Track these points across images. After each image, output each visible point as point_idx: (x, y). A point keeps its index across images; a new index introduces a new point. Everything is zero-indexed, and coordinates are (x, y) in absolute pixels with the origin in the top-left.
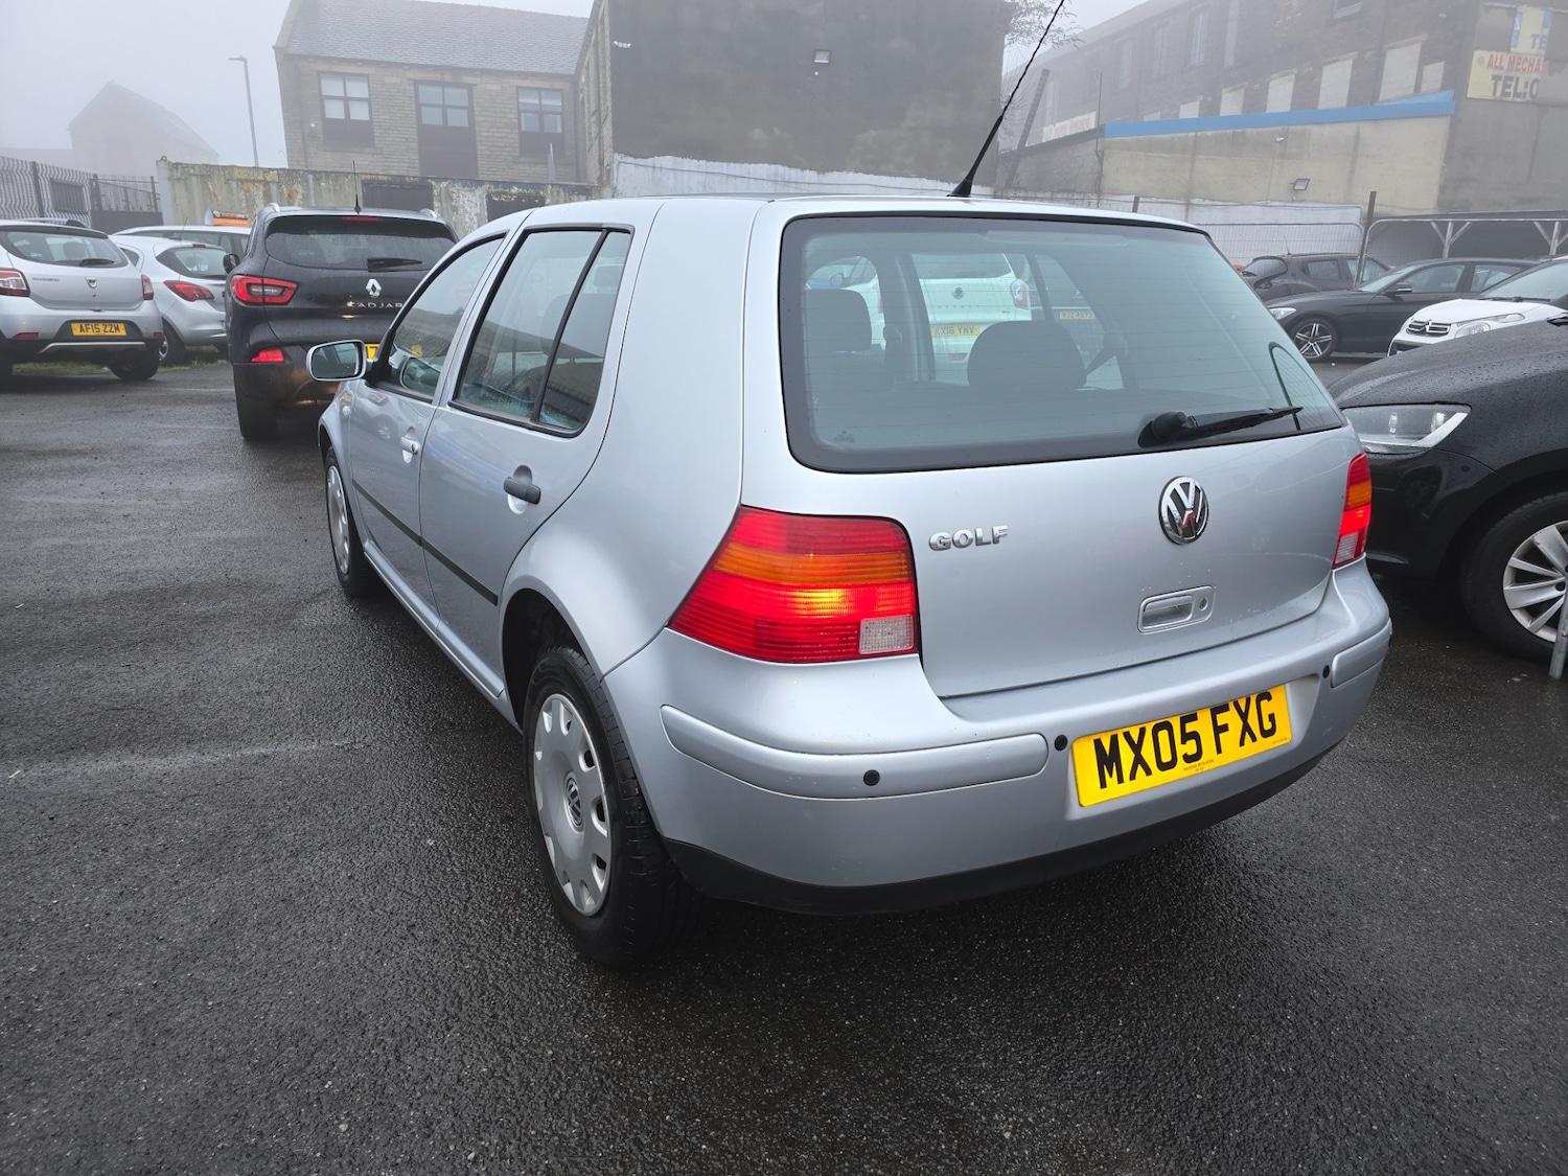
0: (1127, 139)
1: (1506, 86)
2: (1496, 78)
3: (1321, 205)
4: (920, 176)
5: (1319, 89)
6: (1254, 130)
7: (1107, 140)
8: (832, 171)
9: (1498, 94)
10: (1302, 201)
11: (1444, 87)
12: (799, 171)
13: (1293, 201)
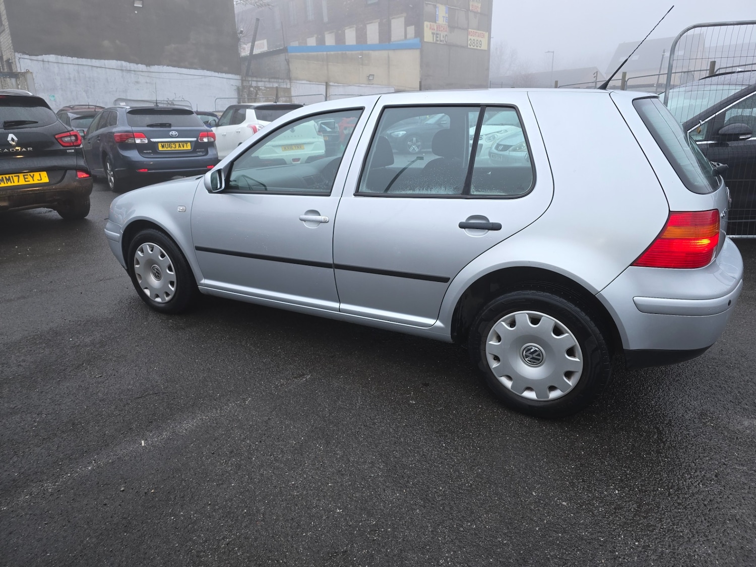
0: (299, 54)
1: (437, 37)
2: (433, 34)
3: (379, 86)
4: (203, 69)
5: (366, 35)
6: (350, 52)
7: (289, 54)
8: (154, 65)
9: (435, 40)
10: (372, 84)
11: (416, 37)
12: (135, 65)
13: (369, 84)
